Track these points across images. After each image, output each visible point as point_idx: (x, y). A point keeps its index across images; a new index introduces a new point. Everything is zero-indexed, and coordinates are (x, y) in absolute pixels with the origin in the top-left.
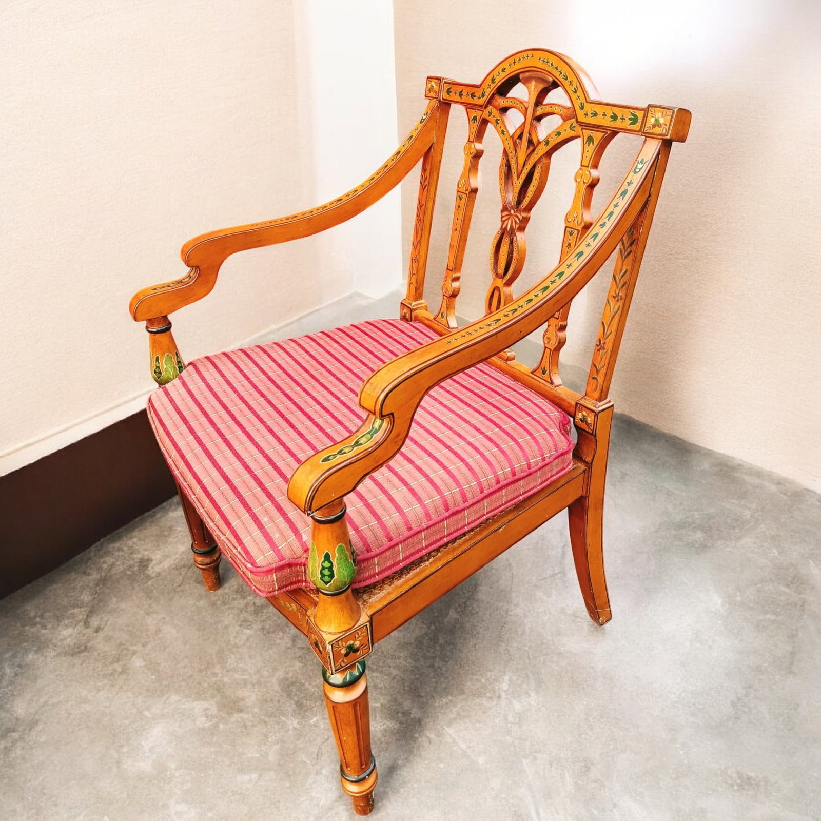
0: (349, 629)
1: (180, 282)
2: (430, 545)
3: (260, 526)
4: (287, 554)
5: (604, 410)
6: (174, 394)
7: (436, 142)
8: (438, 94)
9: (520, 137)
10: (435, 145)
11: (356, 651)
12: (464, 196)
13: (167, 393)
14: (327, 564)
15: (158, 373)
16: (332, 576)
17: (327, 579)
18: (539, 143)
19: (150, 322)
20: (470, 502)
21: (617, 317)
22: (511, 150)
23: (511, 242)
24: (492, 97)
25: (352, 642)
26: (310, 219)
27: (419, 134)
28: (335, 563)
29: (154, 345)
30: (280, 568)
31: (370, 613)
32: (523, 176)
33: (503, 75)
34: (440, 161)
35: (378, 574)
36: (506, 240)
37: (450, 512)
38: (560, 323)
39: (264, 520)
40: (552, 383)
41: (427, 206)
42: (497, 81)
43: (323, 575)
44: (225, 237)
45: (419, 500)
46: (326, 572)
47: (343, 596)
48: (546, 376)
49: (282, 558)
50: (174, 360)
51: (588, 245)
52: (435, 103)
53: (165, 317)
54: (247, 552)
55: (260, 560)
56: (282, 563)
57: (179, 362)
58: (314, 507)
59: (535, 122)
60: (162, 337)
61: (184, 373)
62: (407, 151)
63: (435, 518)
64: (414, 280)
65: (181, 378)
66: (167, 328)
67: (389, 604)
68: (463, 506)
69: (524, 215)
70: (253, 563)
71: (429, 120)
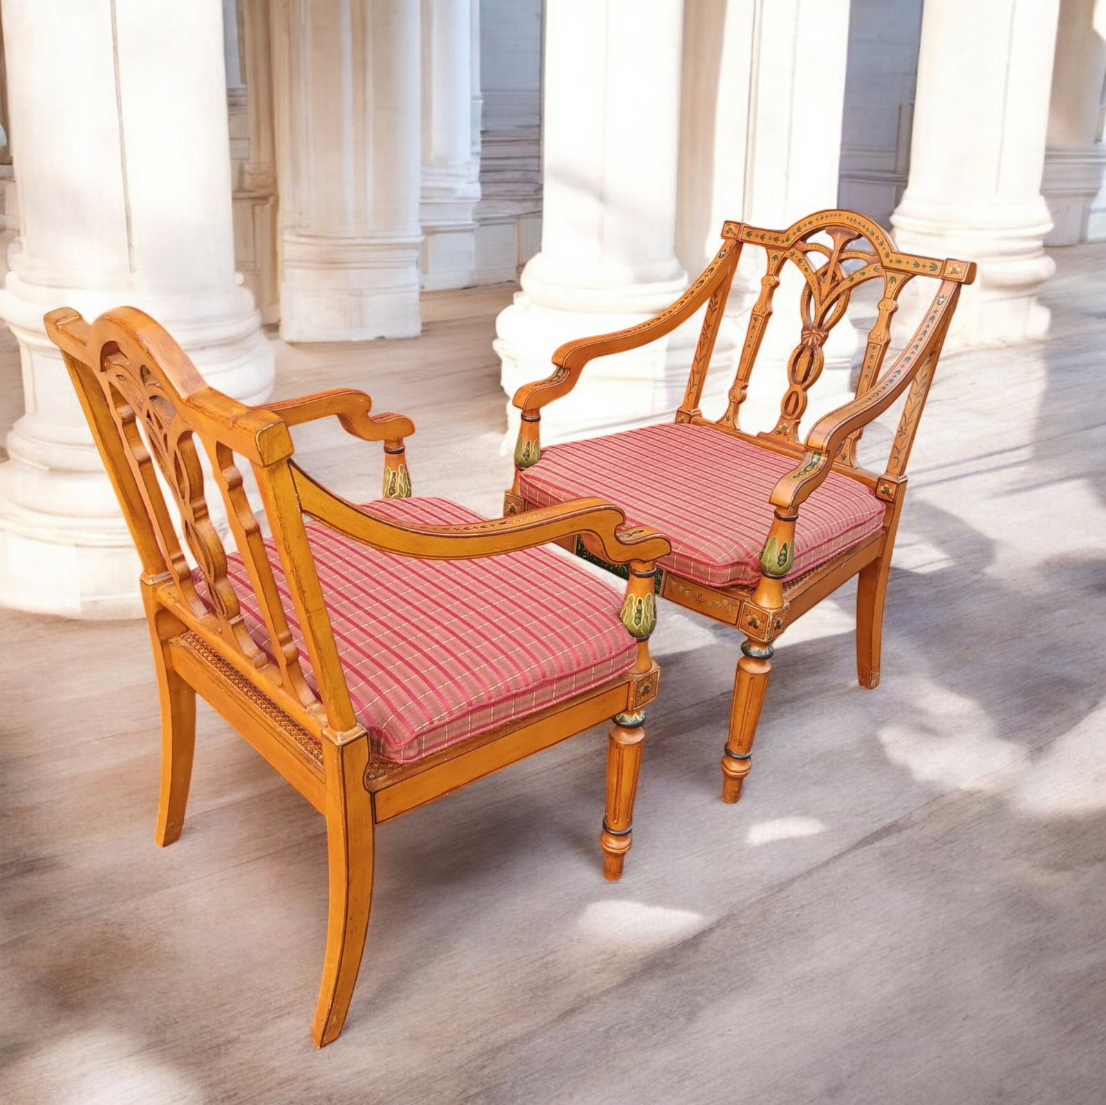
5: (902, 483)
8: (735, 235)
9: (824, 274)
12: (759, 317)
14: (784, 552)
15: (526, 456)
16: (785, 560)
18: (843, 279)
21: (916, 411)
22: (814, 283)
23: (812, 355)
24: (796, 242)
28: (788, 552)
32: (827, 303)
33: (809, 226)
36: (806, 353)
40: (852, 466)
41: (715, 326)
42: (802, 230)
43: (780, 560)
46: (782, 557)
52: (730, 242)
59: (840, 263)
64: (694, 390)
69: (824, 333)
71: (728, 256)
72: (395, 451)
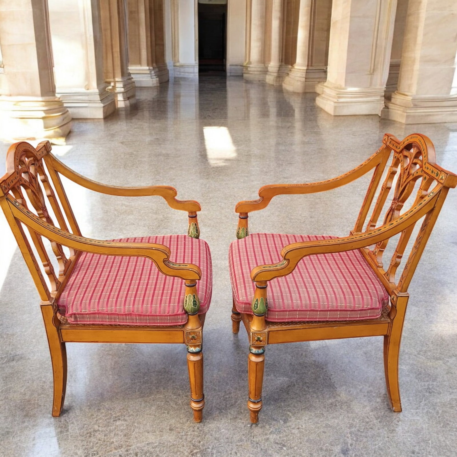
0: (260, 331)
1: (256, 201)
2: (300, 318)
3: (245, 289)
4: (249, 300)
5: (402, 296)
6: (240, 243)
7: (382, 163)
8: (386, 142)
9: (406, 170)
10: (381, 164)
11: (261, 341)
12: (384, 189)
13: (238, 242)
14: (256, 303)
15: (238, 233)
16: (257, 307)
17: (255, 308)
18: (411, 174)
19: (241, 213)
20: (321, 309)
21: (413, 257)
22: (402, 175)
23: (392, 215)
24: (403, 150)
25: (260, 337)
26: (313, 187)
27: (373, 159)
28: (259, 303)
29: (240, 223)
30: (246, 304)
31: (269, 330)
32: (403, 187)
33: (407, 142)
34: (383, 172)
35: (277, 319)
36: (391, 213)
37: (311, 309)
38: (398, 254)
39: (247, 288)
40: (389, 281)
41: (372, 190)
42: (405, 143)
43: (255, 306)
44: (276, 188)
45: (301, 300)
46: (256, 305)
47: (260, 318)
48: (388, 277)
49: (247, 300)
50: (245, 231)
51: (397, 221)
52: (384, 146)
53: (247, 213)
54: (238, 296)
55: (241, 299)
56: (247, 302)
57: (247, 232)
58: (255, 280)
59: (412, 165)
60: (244, 221)
61: (247, 237)
62: (365, 165)
63: (304, 308)
64: (358, 223)
65: (245, 239)
66: (246, 218)
67: (277, 331)
68: (317, 309)
69: (400, 204)
70: (239, 299)
71: (380, 153)
72: (193, 217)
